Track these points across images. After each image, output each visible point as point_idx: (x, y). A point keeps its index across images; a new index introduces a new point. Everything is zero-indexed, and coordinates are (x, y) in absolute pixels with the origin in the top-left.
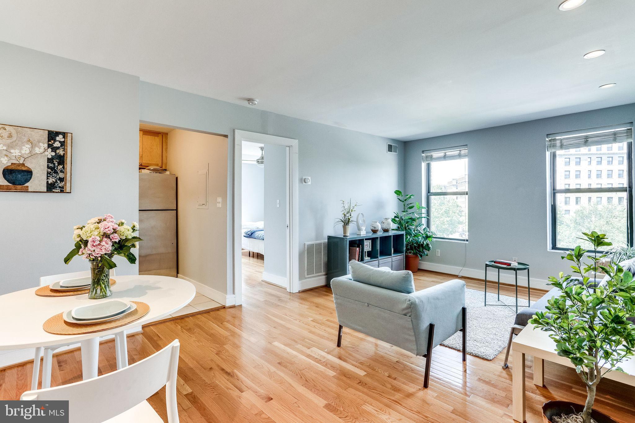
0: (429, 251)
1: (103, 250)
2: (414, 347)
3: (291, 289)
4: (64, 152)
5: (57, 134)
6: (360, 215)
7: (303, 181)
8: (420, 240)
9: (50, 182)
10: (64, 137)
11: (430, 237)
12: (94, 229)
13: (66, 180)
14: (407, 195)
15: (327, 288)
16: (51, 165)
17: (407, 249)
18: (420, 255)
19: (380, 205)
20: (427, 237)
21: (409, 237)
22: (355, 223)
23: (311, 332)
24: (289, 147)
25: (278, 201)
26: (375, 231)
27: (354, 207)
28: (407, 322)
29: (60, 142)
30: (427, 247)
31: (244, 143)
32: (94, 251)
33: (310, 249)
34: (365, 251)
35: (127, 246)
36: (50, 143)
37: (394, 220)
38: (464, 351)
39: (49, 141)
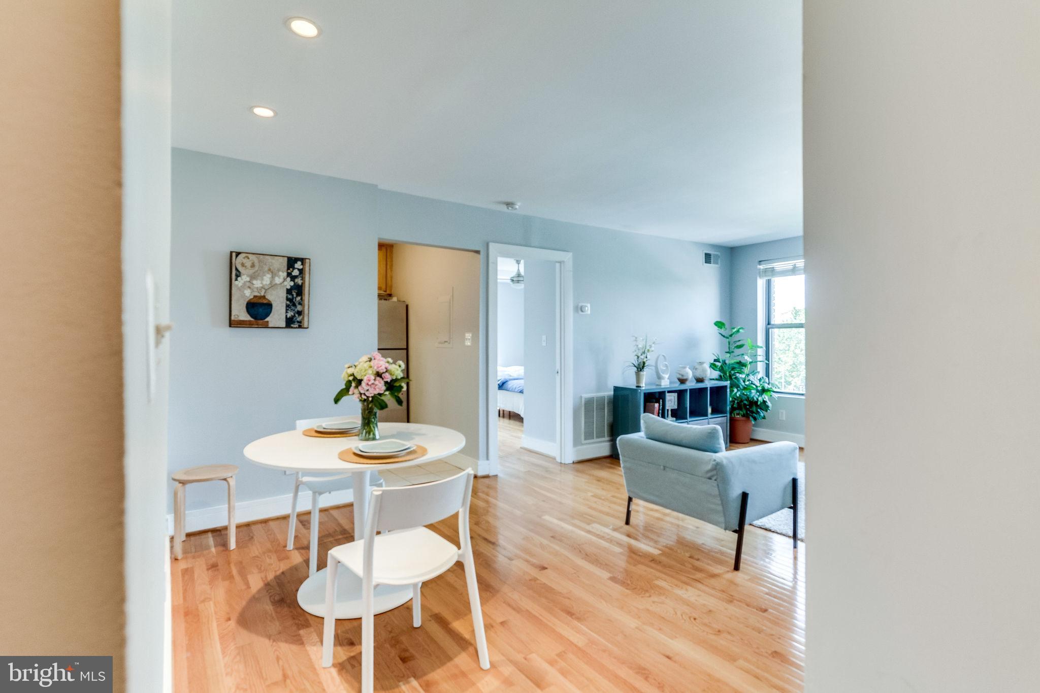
0: (766, 411)
1: (377, 390)
2: (722, 519)
3: (563, 458)
4: (302, 281)
5: (296, 260)
6: (661, 357)
7: (580, 309)
8: (752, 395)
9: (288, 317)
10: (302, 264)
11: (768, 390)
12: (367, 368)
13: (304, 313)
14: (734, 328)
15: (613, 457)
16: (290, 297)
17: (733, 409)
18: (753, 417)
19: (691, 343)
20: (764, 391)
21: (735, 390)
22: (653, 368)
23: (591, 508)
24: (560, 262)
25: (544, 337)
26: (682, 381)
27: (651, 346)
28: (711, 487)
29: (299, 269)
30: (764, 406)
31: (500, 260)
32: (368, 390)
33: (589, 403)
34: (667, 408)
35: (396, 386)
36: (289, 271)
37: (713, 366)
38: (795, 536)
39: (288, 269)
